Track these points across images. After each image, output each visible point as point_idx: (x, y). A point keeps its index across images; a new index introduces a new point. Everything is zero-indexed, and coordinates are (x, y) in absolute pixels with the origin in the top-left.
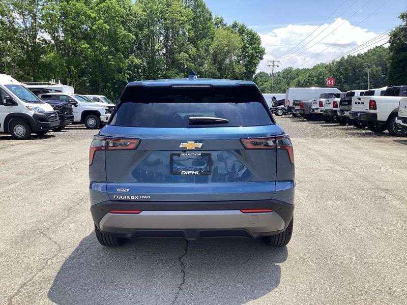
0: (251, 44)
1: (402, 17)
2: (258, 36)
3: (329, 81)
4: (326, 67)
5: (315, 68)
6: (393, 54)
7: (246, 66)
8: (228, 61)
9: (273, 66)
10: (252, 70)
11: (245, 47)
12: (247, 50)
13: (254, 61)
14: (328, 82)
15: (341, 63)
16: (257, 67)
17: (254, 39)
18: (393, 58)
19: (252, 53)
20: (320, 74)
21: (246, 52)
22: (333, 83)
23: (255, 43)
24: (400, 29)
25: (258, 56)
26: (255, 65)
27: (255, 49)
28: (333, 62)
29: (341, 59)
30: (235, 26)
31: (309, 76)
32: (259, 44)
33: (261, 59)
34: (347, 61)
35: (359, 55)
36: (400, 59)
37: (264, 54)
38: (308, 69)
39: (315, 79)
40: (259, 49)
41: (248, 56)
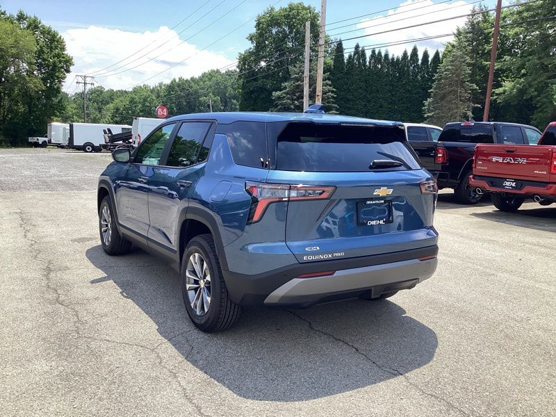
0: (51, 48)
1: (251, 39)
2: (60, 37)
3: (160, 110)
4: (152, 91)
5: (135, 91)
6: (243, 82)
7: (44, 80)
8: (12, 70)
9: (85, 83)
10: (55, 87)
11: (41, 52)
12: (45, 56)
13: (57, 74)
14: (160, 112)
15: (171, 88)
16: (63, 84)
17: (53, 42)
18: (244, 87)
19: (54, 63)
20: (145, 100)
21: (44, 60)
22: (165, 114)
23: (56, 48)
24: (250, 52)
25: (62, 67)
26: (61, 79)
27: (58, 56)
28: (160, 85)
29: (172, 83)
30: (21, 17)
31: (131, 102)
32: (63, 49)
33: (68, 71)
34: (179, 86)
35: (192, 79)
36: (251, 89)
37: (72, 64)
38: (125, 92)
39: (140, 106)
40: (63, 57)
41: (48, 66)
